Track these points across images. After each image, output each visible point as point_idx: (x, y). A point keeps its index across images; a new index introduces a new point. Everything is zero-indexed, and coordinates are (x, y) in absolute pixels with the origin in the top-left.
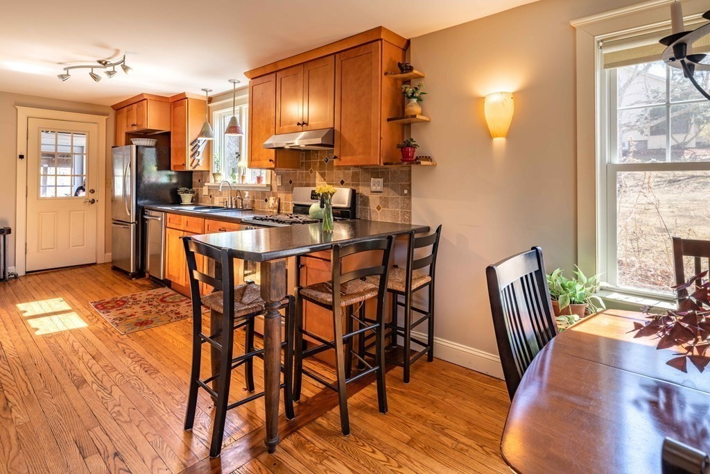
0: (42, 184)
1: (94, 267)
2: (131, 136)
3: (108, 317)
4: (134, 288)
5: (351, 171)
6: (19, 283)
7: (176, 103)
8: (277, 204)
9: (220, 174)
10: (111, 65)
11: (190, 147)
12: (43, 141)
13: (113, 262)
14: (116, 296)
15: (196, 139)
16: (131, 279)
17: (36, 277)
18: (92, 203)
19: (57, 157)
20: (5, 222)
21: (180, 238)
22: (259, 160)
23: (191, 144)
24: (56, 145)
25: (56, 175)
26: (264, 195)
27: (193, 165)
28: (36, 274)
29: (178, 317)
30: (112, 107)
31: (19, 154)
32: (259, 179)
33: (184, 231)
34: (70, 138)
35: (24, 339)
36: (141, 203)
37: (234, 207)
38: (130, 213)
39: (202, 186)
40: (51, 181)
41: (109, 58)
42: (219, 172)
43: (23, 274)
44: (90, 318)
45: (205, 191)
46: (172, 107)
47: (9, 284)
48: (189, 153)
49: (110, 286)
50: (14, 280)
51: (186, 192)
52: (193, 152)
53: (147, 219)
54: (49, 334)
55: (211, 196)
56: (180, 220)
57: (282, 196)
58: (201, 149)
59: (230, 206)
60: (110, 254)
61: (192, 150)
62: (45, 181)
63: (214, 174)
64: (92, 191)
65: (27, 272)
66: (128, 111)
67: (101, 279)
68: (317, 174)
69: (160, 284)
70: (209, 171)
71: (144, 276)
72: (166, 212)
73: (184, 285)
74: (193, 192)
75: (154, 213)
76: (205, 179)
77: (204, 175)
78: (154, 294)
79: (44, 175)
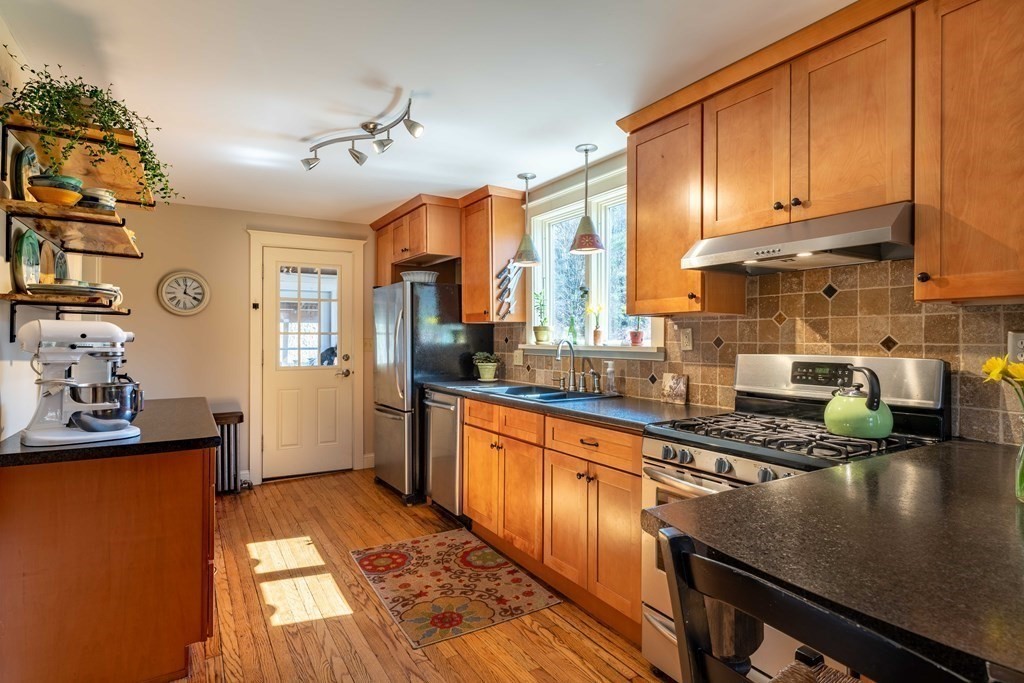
0: (281, 346)
1: (349, 475)
2: (399, 269)
3: (382, 592)
4: (412, 524)
5: (923, 315)
6: (254, 499)
7: (471, 207)
8: (682, 387)
9: (545, 329)
10: (382, 130)
11: (496, 282)
12: (283, 285)
13: (376, 468)
14: (389, 541)
15: (505, 268)
16: (405, 505)
17: (274, 487)
18: (347, 376)
19: (300, 309)
20: (236, 403)
21: (492, 446)
22: (655, 297)
23: (498, 277)
24: (299, 291)
25: (299, 333)
26: (648, 367)
27: (502, 313)
28: (275, 484)
29: (506, 611)
30: (371, 225)
31: (253, 302)
32: (636, 336)
33: (499, 434)
34: (317, 280)
35: (256, 632)
36: (417, 376)
37: (581, 390)
38: (403, 395)
39: (513, 348)
40: (293, 341)
41: (381, 116)
42: (546, 325)
43: (260, 482)
44: (355, 590)
45: (517, 358)
46: (464, 215)
47: (241, 498)
48: (495, 292)
49: (377, 517)
50: (248, 492)
51: (487, 360)
52: (500, 290)
53: (428, 406)
54: (293, 625)
55: (528, 368)
56: (491, 413)
57: (695, 371)
58: (513, 285)
59: (572, 388)
60: (372, 455)
61: (499, 287)
62: (286, 342)
63: (536, 329)
64: (346, 358)
65: (264, 480)
66: (396, 228)
67: (361, 499)
68: (800, 324)
69: (454, 522)
70: (524, 324)
71: (425, 501)
72: (463, 396)
73: (501, 535)
74: (497, 361)
75: (437, 396)
76: (518, 337)
77: (515, 331)
78: (448, 542)
79: (284, 333)
